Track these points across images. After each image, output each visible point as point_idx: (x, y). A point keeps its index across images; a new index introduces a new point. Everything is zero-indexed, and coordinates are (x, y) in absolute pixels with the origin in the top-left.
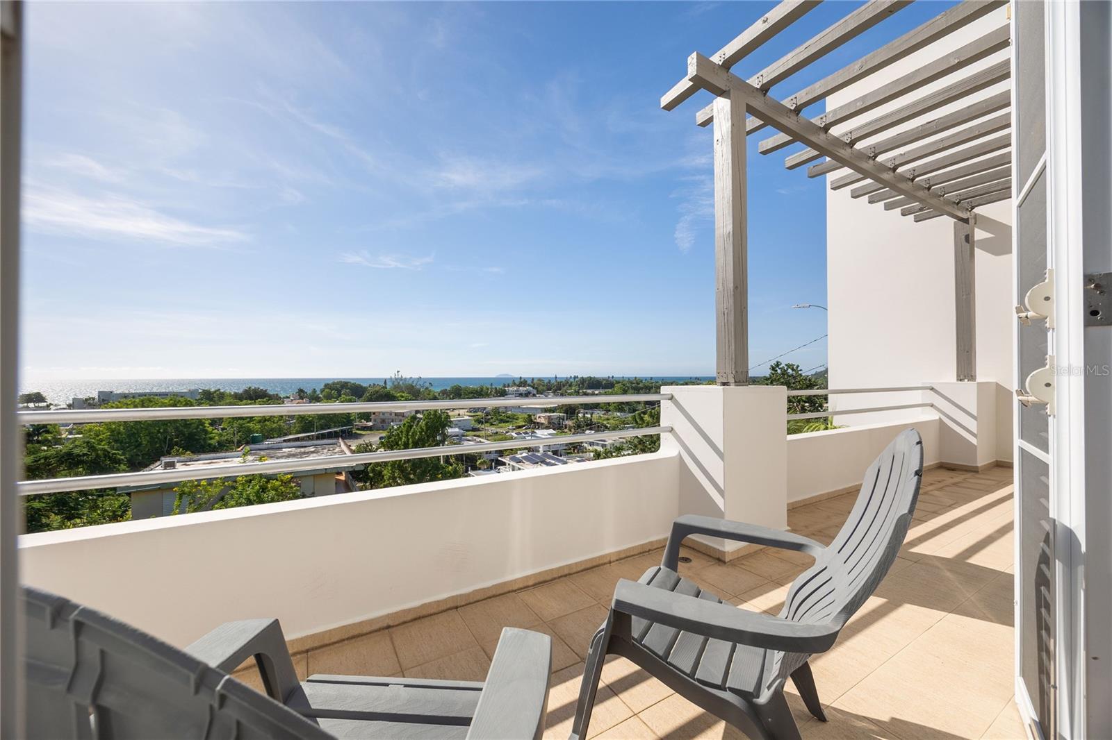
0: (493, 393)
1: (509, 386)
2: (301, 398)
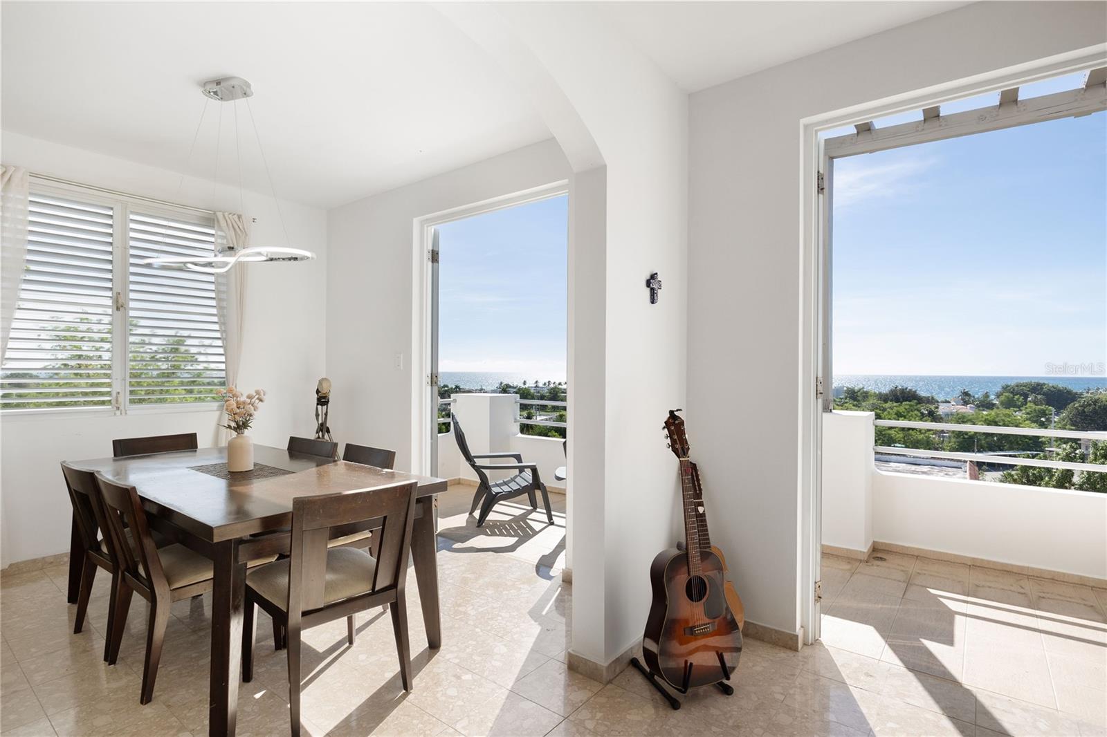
2: (966, 403)
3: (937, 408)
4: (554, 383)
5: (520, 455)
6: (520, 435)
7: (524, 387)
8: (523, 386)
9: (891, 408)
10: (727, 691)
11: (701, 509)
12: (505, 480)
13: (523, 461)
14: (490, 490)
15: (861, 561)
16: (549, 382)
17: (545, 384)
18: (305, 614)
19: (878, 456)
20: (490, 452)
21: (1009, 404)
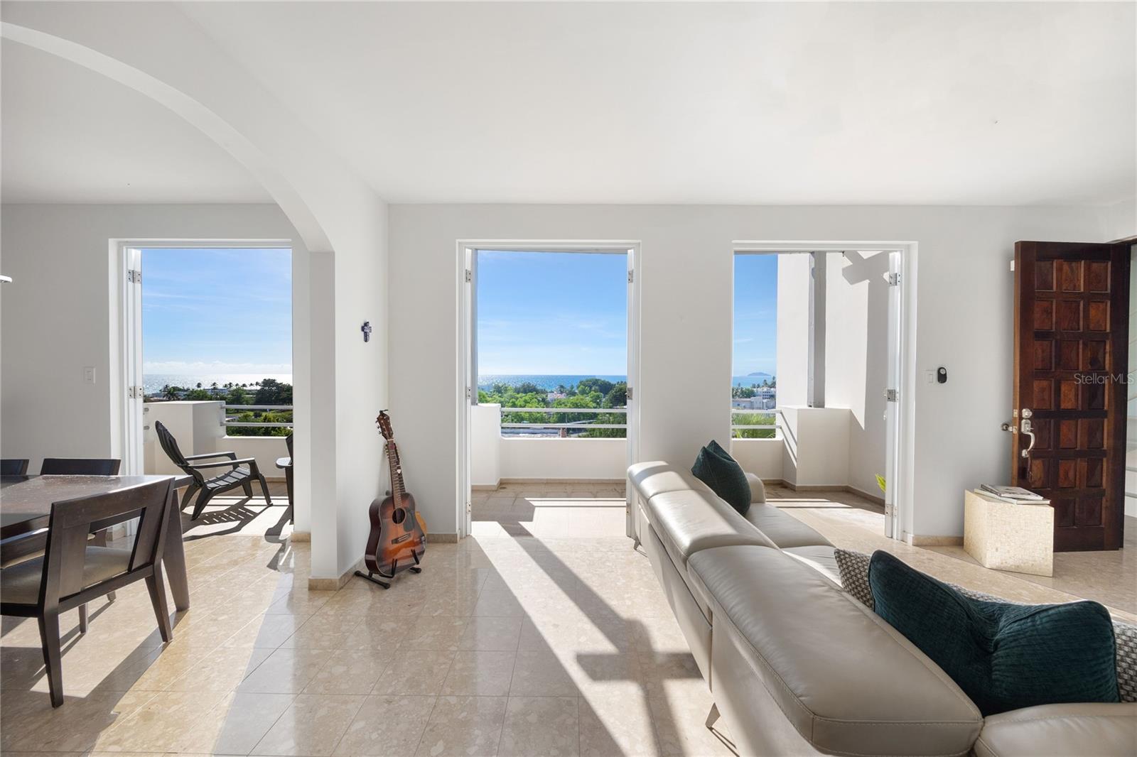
0: (738, 393)
1: (759, 386)
2: (562, 393)
3: (547, 396)
4: (237, 385)
5: (233, 454)
6: (227, 437)
7: (199, 389)
8: (196, 388)
9: (521, 398)
10: (418, 571)
11: (399, 471)
12: (219, 477)
13: (237, 457)
14: (206, 487)
15: (493, 491)
16: (230, 384)
17: (226, 386)
18: (61, 600)
19: (504, 430)
20: (194, 455)
21: (583, 392)
